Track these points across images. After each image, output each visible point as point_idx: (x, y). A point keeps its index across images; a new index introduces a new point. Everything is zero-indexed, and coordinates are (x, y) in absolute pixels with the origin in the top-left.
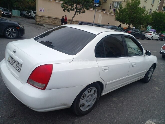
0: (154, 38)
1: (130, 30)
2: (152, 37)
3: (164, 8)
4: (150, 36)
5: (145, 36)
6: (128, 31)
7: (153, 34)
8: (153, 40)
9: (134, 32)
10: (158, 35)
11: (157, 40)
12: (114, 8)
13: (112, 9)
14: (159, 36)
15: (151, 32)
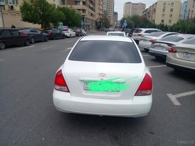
0: (72, 36)
1: (49, 31)
2: (71, 34)
3: (62, 2)
4: (69, 34)
5: (64, 34)
6: (47, 32)
7: (70, 31)
8: (72, 37)
9: (53, 32)
10: (74, 31)
11: (75, 37)
12: (9, 4)
13: (8, 6)
14: (75, 33)
15: (68, 30)
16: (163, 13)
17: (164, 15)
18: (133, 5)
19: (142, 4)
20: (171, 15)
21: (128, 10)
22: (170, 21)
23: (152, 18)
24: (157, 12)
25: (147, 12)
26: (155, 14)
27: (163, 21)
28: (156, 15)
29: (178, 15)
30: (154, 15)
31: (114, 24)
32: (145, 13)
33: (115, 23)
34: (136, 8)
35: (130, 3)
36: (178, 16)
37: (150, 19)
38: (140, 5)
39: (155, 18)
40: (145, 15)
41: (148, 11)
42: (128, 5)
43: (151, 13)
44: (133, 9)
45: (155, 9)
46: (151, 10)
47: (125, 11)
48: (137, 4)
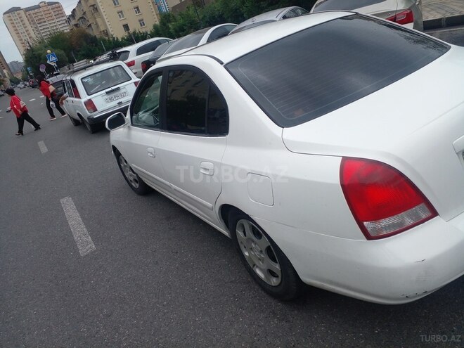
16: (119, 9)
17: (121, 12)
18: (28, 13)
19: (50, 4)
20: (137, 8)
21: (21, 30)
22: (142, 23)
23: (98, 27)
24: (102, 11)
25: (77, 18)
26: (101, 17)
27: (126, 27)
28: (105, 17)
29: (151, 4)
30: (99, 20)
31: (5, 76)
32: (73, 22)
33: (5, 71)
34: (40, 17)
35: (18, 9)
36: (152, 7)
37: (95, 33)
38: (45, 8)
39: (106, 25)
40: (76, 25)
41: (78, 15)
42: (14, 16)
43: (88, 16)
44: (32, 21)
45: (93, 6)
46: (86, 9)
47: (14, 33)
48: (38, 7)
